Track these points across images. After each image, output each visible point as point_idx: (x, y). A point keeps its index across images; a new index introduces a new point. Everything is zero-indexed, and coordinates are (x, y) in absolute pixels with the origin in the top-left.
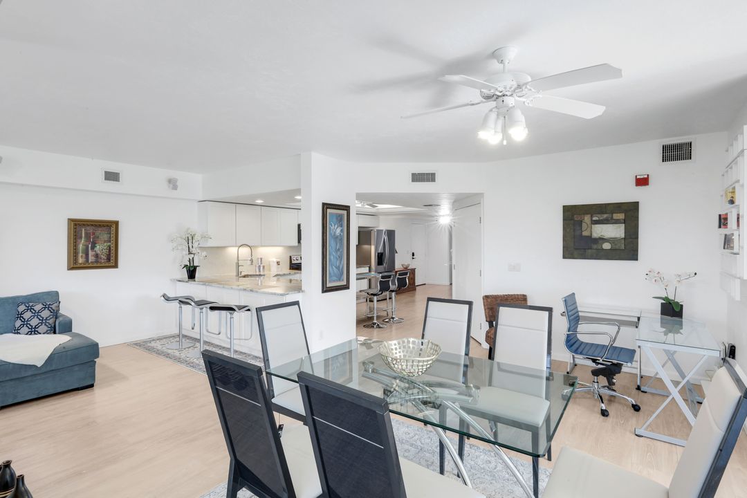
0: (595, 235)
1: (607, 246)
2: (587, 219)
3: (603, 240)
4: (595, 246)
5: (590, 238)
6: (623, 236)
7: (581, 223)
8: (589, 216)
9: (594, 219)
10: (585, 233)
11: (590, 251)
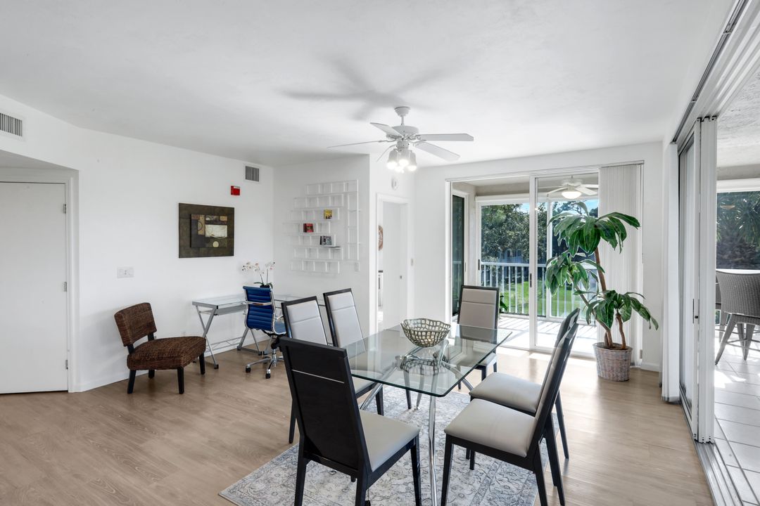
0: (208, 235)
1: (216, 244)
2: (202, 218)
3: (212, 239)
4: (207, 245)
5: (204, 236)
6: (226, 236)
7: (197, 221)
8: (203, 216)
9: (208, 219)
10: (200, 233)
11: (203, 249)
